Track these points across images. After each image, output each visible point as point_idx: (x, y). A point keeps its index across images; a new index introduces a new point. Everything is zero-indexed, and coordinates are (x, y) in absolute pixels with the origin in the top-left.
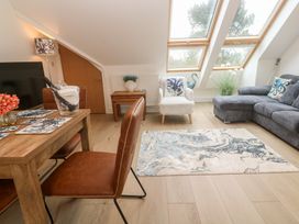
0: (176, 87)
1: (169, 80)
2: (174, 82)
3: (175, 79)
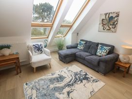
0: (39, 49)
1: (34, 45)
2: (37, 46)
3: (38, 45)
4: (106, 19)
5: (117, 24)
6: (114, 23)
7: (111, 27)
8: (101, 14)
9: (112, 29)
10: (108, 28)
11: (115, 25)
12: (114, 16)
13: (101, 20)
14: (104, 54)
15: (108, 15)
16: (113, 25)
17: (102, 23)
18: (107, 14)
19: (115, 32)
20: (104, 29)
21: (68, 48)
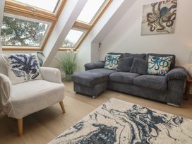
0: (27, 67)
1: (12, 57)
2: (23, 59)
3: (25, 57)
4: (155, 14)
5: (174, 18)
6: (170, 17)
7: (164, 24)
8: (144, 6)
9: (167, 28)
10: (159, 27)
11: (171, 21)
12: (169, 7)
13: (146, 15)
14: (165, 69)
15: (157, 6)
16: (169, 20)
17: (148, 20)
18: (156, 4)
19: (173, 32)
20: (151, 30)
21: (87, 68)
